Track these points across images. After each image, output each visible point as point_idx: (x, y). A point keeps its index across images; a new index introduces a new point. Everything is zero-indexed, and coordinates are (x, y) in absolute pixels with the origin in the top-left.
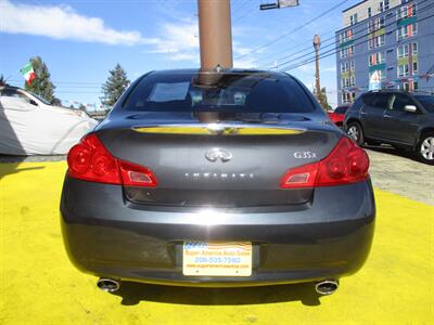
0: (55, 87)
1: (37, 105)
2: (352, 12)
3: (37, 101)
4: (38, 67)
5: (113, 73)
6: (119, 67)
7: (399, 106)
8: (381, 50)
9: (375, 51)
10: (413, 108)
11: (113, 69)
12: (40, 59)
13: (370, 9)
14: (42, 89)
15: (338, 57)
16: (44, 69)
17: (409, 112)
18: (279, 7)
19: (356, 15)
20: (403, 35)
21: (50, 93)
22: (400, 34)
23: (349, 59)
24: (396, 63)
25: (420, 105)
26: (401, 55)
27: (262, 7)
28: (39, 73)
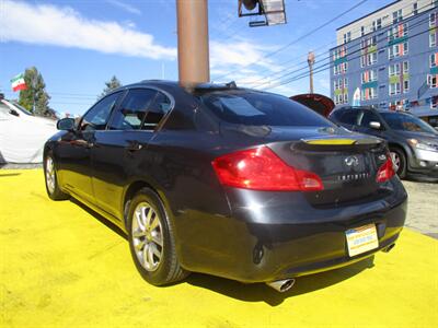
0: (50, 98)
1: (17, 115)
2: (345, 31)
3: (18, 111)
4: (34, 78)
5: (109, 85)
6: (114, 79)
7: (366, 121)
8: (374, 68)
9: (368, 69)
10: (377, 124)
11: (109, 81)
12: (36, 70)
13: (363, 29)
14: (36, 100)
15: (332, 73)
16: (40, 80)
17: (374, 128)
18: (267, 24)
19: (349, 34)
20: (395, 54)
21: (44, 103)
22: (392, 53)
23: (343, 76)
24: (388, 81)
25: (384, 122)
26: (392, 73)
27: (252, 24)
28: (34, 84)
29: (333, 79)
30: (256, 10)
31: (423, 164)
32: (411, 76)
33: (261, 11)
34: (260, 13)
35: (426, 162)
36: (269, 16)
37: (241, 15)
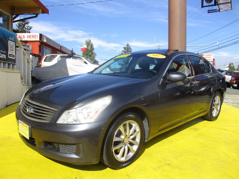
0: (96, 55)
1: (87, 64)
3: (87, 62)
4: (89, 45)
5: (125, 48)
11: (125, 46)
12: (90, 41)
14: (90, 56)
16: (92, 46)
21: (94, 57)
27: (209, 12)
28: (89, 48)
30: (213, 3)
33: (216, 4)
34: (215, 5)
36: (221, 6)
37: (203, 7)
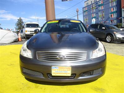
2: (87, 2)
6: (20, 18)
8: (95, 13)
10: (104, 28)
13: (91, 2)
15: (83, 15)
18: (67, 0)
19: (88, 3)
20: (101, 9)
23: (86, 15)
24: (99, 16)
25: (106, 27)
26: (100, 14)
29: (84, 16)
31: (118, 39)
32: (105, 15)
35: (119, 38)
